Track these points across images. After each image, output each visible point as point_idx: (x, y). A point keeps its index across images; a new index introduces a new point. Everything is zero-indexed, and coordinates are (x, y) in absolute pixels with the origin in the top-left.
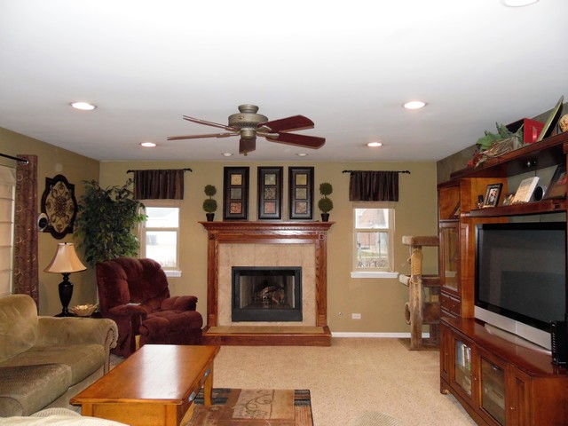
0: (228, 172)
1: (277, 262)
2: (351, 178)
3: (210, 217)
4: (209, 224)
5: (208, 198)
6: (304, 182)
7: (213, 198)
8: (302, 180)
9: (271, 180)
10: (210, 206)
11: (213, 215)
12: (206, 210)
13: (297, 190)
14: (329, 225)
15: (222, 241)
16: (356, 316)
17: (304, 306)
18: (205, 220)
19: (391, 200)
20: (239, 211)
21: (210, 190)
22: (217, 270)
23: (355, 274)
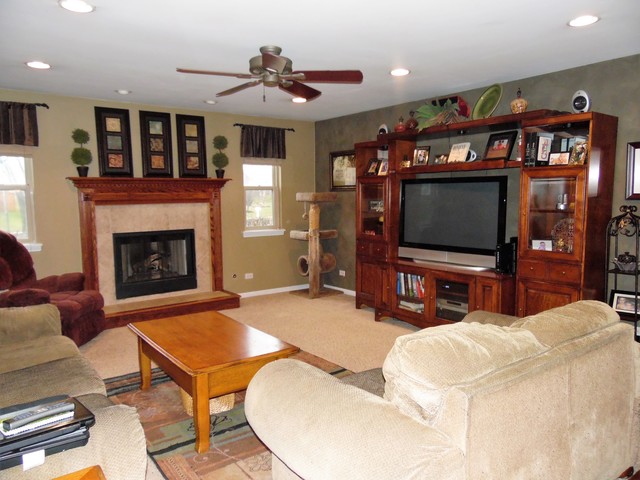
0: (101, 113)
1: (168, 224)
2: (243, 132)
3: (83, 171)
4: (81, 181)
5: (78, 146)
6: (194, 134)
7: (86, 146)
8: (191, 130)
9: (156, 128)
10: (80, 157)
11: (87, 169)
12: (77, 162)
13: (188, 142)
14: (224, 182)
15: (100, 202)
16: (249, 276)
17: (199, 272)
18: (76, 174)
19: (279, 157)
20: (120, 165)
21: (80, 136)
22: (95, 238)
23: (247, 234)
